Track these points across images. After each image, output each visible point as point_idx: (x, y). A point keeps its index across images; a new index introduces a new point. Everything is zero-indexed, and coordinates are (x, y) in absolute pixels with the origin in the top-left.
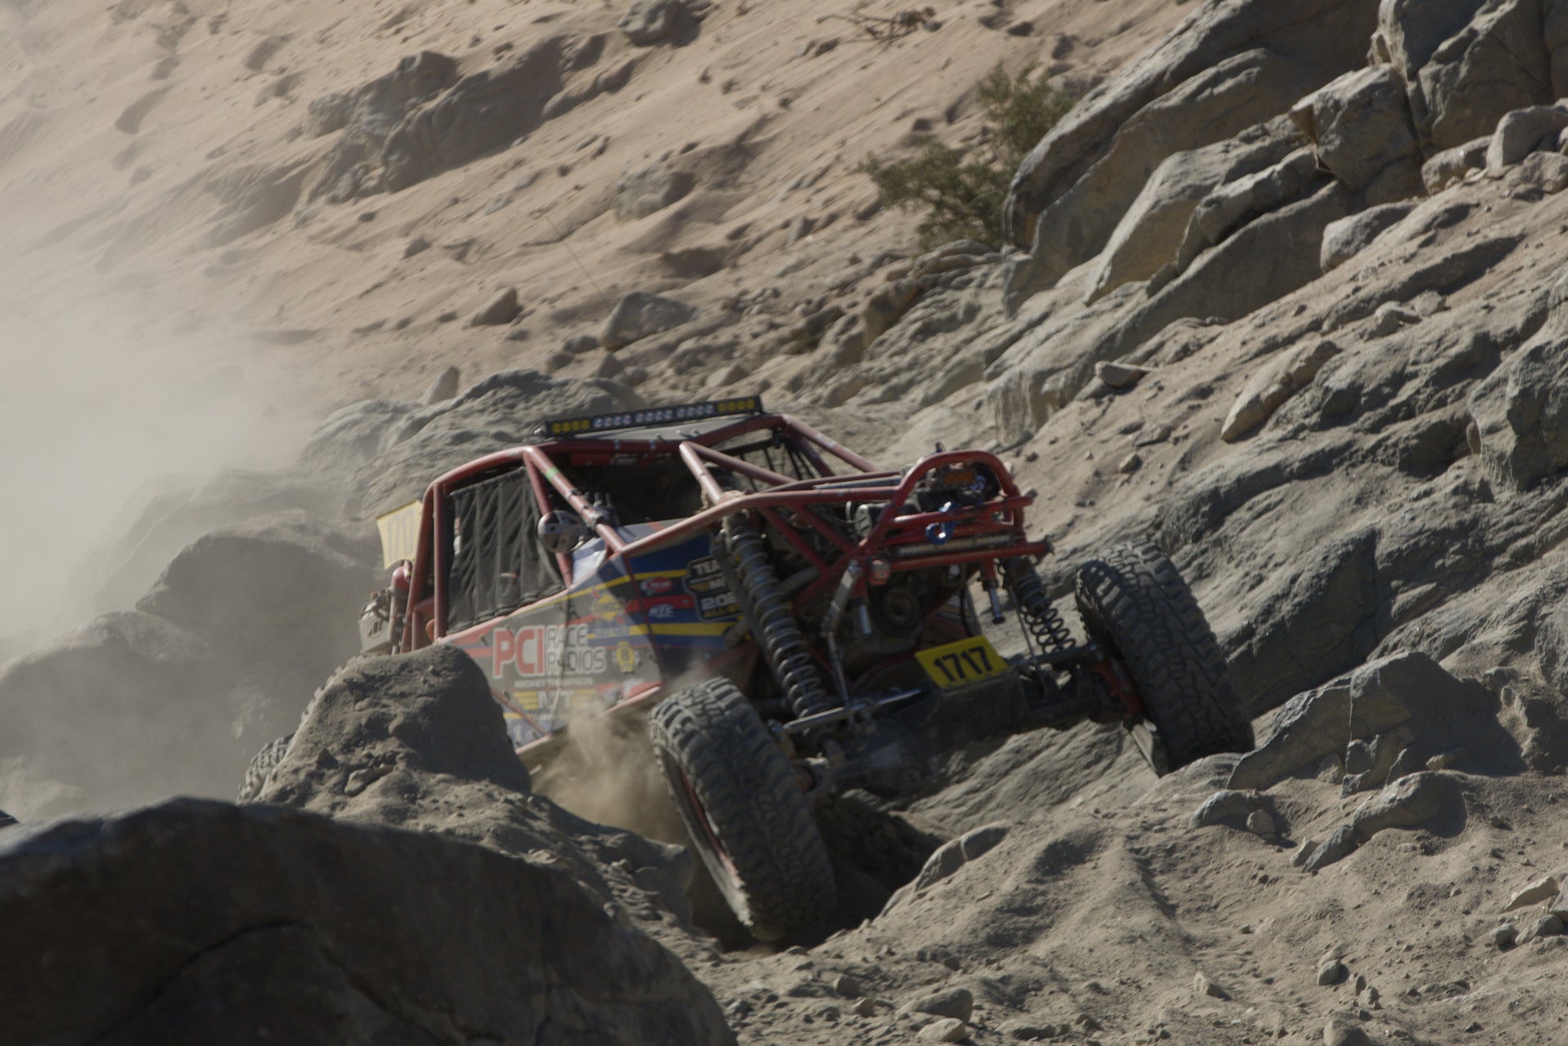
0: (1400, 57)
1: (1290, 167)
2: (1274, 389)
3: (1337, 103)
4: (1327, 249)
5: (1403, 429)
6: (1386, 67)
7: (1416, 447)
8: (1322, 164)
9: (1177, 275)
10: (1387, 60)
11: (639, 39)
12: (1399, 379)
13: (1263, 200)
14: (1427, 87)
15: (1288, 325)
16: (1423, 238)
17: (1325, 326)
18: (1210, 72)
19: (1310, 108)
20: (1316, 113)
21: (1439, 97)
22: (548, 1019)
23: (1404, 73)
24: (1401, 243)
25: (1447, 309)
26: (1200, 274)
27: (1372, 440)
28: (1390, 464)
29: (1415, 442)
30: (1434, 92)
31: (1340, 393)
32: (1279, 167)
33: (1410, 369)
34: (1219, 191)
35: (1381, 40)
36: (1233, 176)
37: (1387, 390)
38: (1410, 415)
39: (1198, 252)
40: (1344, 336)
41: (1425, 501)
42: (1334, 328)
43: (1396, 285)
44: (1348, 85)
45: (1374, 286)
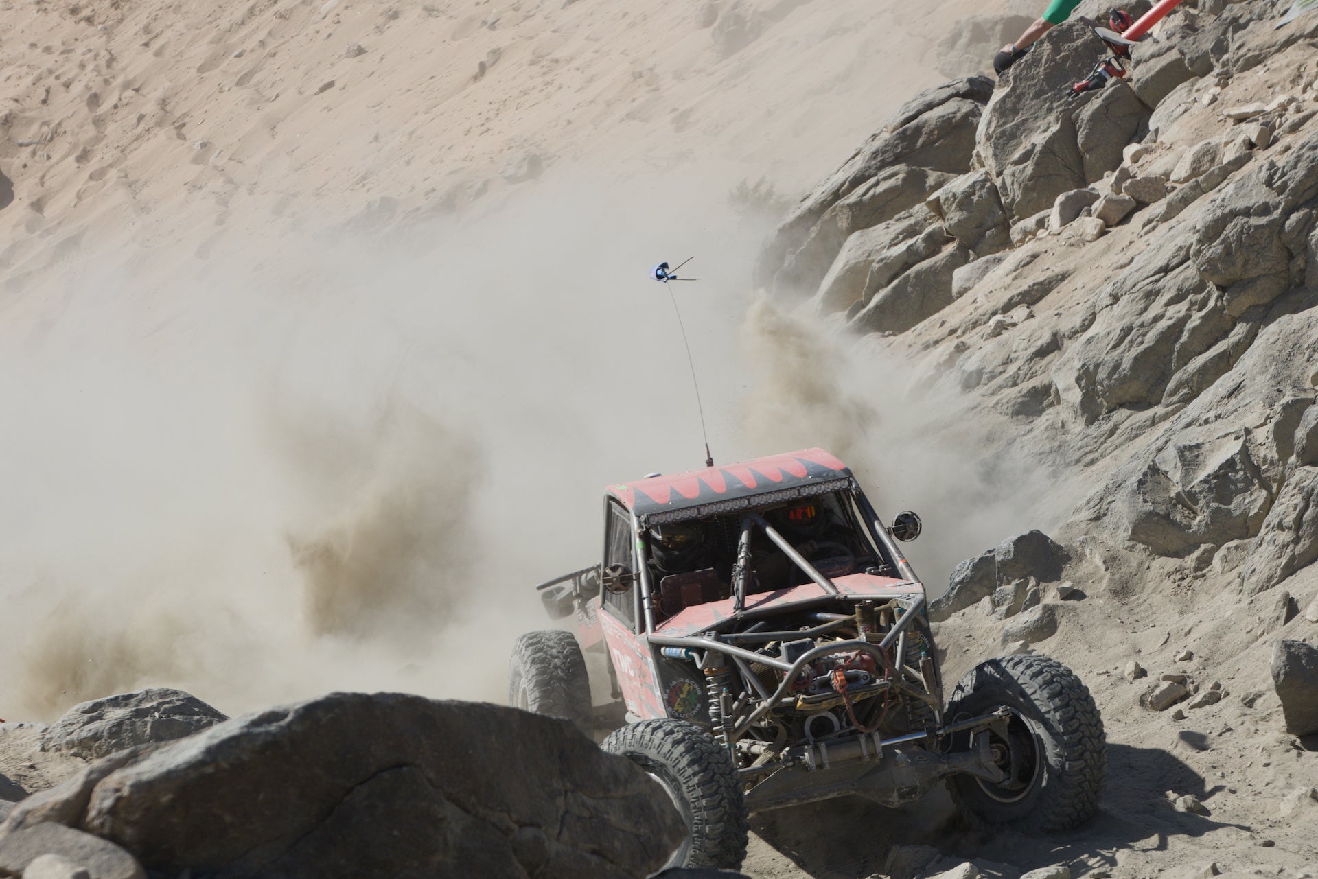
0: (991, 164)
1: (930, 235)
2: (932, 372)
3: (954, 195)
4: (955, 287)
5: (1011, 393)
6: (983, 170)
7: (1022, 403)
8: (948, 232)
9: (864, 307)
10: (983, 166)
11: (512, 179)
12: (1008, 361)
13: (912, 257)
14: (1008, 182)
15: (937, 333)
16: (1014, 274)
17: (959, 332)
18: (873, 180)
19: (938, 199)
20: (942, 201)
21: (1016, 186)
22: (567, 812)
23: (994, 173)
24: (1001, 278)
25: (1033, 316)
26: (877, 307)
27: (995, 399)
28: (1007, 415)
29: (1020, 400)
30: (1013, 183)
31: (970, 375)
32: (921, 236)
33: (1013, 356)
34: (886, 253)
35: (978, 156)
36: (894, 243)
37: (1001, 369)
38: (1015, 384)
39: (876, 291)
40: (972, 338)
41: (1030, 436)
42: (964, 333)
43: (1001, 305)
44: (959, 184)
45: (988, 306)
